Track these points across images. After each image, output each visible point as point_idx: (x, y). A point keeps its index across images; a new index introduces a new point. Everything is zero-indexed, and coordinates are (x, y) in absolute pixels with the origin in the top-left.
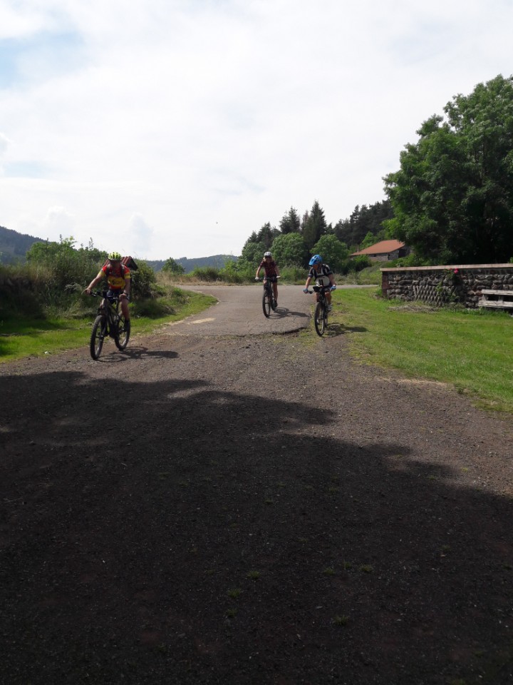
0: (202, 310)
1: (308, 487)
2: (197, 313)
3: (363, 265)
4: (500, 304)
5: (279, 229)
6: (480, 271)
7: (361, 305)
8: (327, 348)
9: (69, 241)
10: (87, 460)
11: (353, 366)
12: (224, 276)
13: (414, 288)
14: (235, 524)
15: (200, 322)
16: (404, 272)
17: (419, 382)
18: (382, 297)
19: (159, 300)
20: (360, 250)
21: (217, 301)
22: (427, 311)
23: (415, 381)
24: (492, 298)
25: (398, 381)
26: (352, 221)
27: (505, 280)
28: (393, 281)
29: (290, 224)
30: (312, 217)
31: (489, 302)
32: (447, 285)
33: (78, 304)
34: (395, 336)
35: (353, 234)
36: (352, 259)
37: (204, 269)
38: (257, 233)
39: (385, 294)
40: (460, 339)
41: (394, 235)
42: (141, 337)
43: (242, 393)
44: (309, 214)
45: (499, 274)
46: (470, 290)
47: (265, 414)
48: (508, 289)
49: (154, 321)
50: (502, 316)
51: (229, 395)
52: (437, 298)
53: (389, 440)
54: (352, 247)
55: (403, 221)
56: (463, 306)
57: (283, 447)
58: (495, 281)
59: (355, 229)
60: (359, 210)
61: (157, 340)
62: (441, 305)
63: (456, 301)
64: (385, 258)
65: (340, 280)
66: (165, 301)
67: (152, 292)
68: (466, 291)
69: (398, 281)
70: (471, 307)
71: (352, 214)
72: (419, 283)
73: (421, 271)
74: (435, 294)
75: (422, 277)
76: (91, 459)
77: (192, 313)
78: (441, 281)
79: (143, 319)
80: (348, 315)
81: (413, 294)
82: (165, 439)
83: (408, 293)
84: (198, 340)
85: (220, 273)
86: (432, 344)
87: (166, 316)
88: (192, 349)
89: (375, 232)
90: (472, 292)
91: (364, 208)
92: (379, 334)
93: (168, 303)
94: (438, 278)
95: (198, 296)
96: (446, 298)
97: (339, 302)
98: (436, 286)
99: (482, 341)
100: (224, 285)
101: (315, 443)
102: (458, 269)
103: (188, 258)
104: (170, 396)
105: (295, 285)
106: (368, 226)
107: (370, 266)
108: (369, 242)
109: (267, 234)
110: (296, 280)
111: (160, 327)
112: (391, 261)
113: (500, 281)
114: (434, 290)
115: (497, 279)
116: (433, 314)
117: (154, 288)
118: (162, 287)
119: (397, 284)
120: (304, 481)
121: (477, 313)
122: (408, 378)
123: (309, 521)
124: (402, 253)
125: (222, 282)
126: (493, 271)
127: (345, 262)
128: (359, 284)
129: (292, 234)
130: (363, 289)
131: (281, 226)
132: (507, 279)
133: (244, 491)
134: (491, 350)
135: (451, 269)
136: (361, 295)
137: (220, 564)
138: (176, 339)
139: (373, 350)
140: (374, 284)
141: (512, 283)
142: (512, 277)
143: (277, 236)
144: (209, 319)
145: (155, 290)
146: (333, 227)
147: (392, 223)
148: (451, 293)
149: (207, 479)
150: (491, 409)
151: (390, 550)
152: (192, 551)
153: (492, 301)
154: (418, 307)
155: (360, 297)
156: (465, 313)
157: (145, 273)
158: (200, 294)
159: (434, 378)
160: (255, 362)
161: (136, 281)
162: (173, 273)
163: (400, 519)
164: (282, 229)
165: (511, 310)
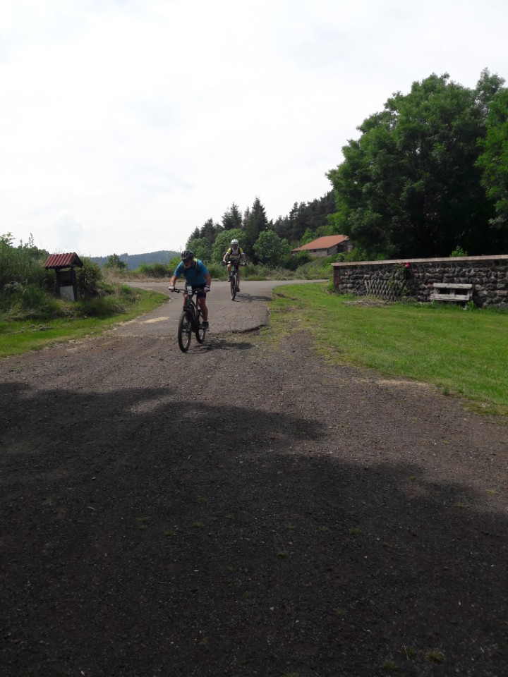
0: (154, 308)
1: (324, 529)
2: (149, 312)
3: (305, 260)
4: (452, 297)
5: (222, 225)
6: (431, 264)
7: (316, 300)
8: (293, 347)
9: (7, 237)
10: (44, 503)
11: (326, 366)
13: (366, 282)
15: (154, 321)
16: (355, 267)
17: (398, 383)
18: (334, 292)
19: (107, 298)
20: (301, 246)
21: (169, 299)
22: (382, 306)
23: (394, 382)
24: (443, 291)
25: (377, 382)
26: (291, 217)
27: (456, 273)
28: (345, 275)
29: (232, 220)
30: (253, 213)
31: (441, 295)
32: (398, 279)
33: (19, 305)
34: (358, 333)
35: (293, 230)
36: (293, 255)
37: (151, 265)
38: (200, 229)
39: (337, 289)
40: (421, 334)
41: (338, 230)
42: (90, 339)
43: (215, 404)
44: (251, 210)
45: (450, 267)
46: (421, 284)
47: (247, 428)
48: (460, 282)
50: (454, 309)
51: (201, 406)
52: (389, 292)
53: (394, 457)
54: (292, 243)
55: (347, 215)
56: (415, 300)
57: (279, 472)
58: (446, 275)
59: (295, 225)
60: (298, 207)
61: (109, 343)
62: (393, 298)
63: (408, 295)
64: (324, 254)
65: (290, 275)
66: (115, 299)
67: (99, 290)
68: (417, 285)
69: (350, 275)
70: (423, 301)
71: (291, 211)
72: (370, 277)
73: (373, 266)
74: (387, 288)
75: (373, 271)
76: (49, 502)
77: (143, 311)
78: (392, 274)
79: (90, 320)
80: (306, 311)
81: (365, 289)
82: (136, 468)
83: (359, 288)
84: (154, 342)
85: (169, 269)
86: (396, 340)
87: (116, 316)
88: (149, 351)
89: (314, 228)
90: (423, 285)
91: (303, 205)
92: (342, 330)
93: (117, 301)
94: (389, 272)
95: (149, 294)
96: (398, 291)
97: (294, 298)
98: (387, 280)
99: (444, 335)
101: (313, 464)
102: (409, 263)
103: (129, 255)
104: (133, 410)
105: (246, 281)
106: (307, 223)
107: (311, 261)
108: (308, 237)
109: (209, 230)
110: (246, 276)
111: (110, 328)
112: (330, 256)
113: (451, 275)
114: (386, 284)
115: (448, 272)
116: (388, 308)
117: (101, 285)
118: (110, 284)
119: (349, 279)
120: (316, 519)
121: (430, 307)
122: (387, 378)
123: (339, 581)
124: (341, 247)
126: (444, 264)
127: (286, 258)
128: (308, 279)
129: (235, 230)
130: (314, 284)
131: (223, 222)
132: (459, 272)
133: (248, 539)
134: (456, 345)
135: (402, 263)
136: (314, 290)
137: (243, 664)
138: (129, 340)
139: (341, 348)
140: (322, 279)
141: (463, 275)
142: (464, 270)
143: (221, 232)
144: (163, 318)
145: (102, 288)
146: (274, 223)
147: (337, 217)
148: (403, 287)
149: (199, 524)
150: (486, 412)
151: (453, 621)
152: (202, 643)
153: (444, 295)
154: (372, 301)
155: (314, 292)
156: (418, 307)
157: (91, 270)
158: (150, 291)
159: (412, 378)
160: (221, 365)
161: (82, 278)
162: (118, 270)
163: (446, 569)
164: (225, 225)
165: (463, 303)
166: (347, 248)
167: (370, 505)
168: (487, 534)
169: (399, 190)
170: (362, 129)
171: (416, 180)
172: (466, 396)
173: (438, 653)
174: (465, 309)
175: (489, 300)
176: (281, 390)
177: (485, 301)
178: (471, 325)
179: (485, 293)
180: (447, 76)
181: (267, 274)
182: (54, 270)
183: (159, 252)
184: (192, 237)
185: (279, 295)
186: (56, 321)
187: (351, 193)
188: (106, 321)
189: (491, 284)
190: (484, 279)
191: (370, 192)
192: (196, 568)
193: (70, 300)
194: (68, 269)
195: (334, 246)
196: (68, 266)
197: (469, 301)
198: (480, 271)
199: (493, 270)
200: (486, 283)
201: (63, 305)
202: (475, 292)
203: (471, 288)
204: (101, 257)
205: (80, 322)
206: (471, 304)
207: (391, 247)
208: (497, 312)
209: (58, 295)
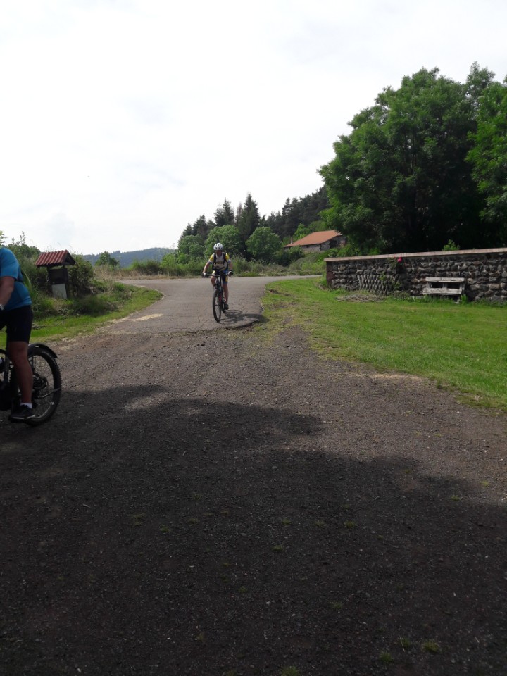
0: (147, 305)
1: (319, 522)
2: (143, 309)
3: (298, 255)
4: (444, 291)
5: (214, 221)
6: (423, 259)
7: (309, 296)
8: (287, 343)
10: (39, 501)
11: (319, 361)
12: (166, 269)
13: (358, 277)
14: (243, 589)
15: (148, 318)
16: (348, 262)
17: (392, 376)
18: (327, 287)
19: (100, 295)
20: (293, 242)
21: (162, 296)
22: (375, 300)
23: (388, 376)
24: (436, 285)
25: (370, 376)
26: (284, 213)
27: (448, 267)
28: (338, 270)
29: (225, 216)
30: (245, 209)
31: (433, 289)
32: (391, 273)
34: (351, 328)
35: (286, 226)
36: (286, 251)
37: (144, 262)
38: (192, 226)
39: (330, 284)
40: (414, 329)
41: (330, 226)
42: (83, 337)
43: (209, 400)
44: (243, 206)
45: (442, 261)
46: (413, 278)
47: (242, 424)
48: (452, 276)
49: (95, 319)
50: (447, 303)
51: (196, 403)
52: (381, 287)
53: (388, 450)
54: (285, 239)
55: (339, 212)
56: (408, 294)
57: (274, 467)
58: (439, 269)
59: (287, 221)
60: (291, 203)
61: (102, 340)
62: (386, 293)
63: (400, 289)
64: (317, 249)
65: (282, 271)
66: (107, 296)
67: (91, 288)
68: (410, 279)
69: (342, 271)
70: (415, 295)
71: (283, 207)
72: (363, 272)
73: (365, 261)
74: (380, 283)
75: (366, 265)
76: (44, 500)
77: (136, 309)
78: (384, 269)
79: (84, 317)
80: (300, 307)
81: (358, 284)
82: (131, 465)
83: (352, 282)
84: (147, 339)
85: (161, 266)
86: (389, 334)
87: (109, 313)
88: (142, 349)
89: (306, 224)
90: (416, 280)
91: (295, 201)
92: (335, 325)
93: (111, 299)
94: (382, 267)
95: (142, 291)
96: (391, 286)
97: (288, 293)
98: (380, 275)
100: (166, 278)
101: (308, 459)
102: (402, 258)
103: (122, 252)
104: (127, 407)
105: (240, 276)
106: (300, 218)
107: (303, 256)
108: (301, 233)
109: (201, 226)
110: (239, 272)
111: (103, 326)
112: (323, 252)
113: (443, 269)
114: (378, 279)
115: (440, 266)
116: (381, 303)
117: (93, 283)
118: (103, 282)
119: (341, 274)
120: (311, 513)
121: (422, 301)
122: (380, 372)
124: (333, 243)
125: (164, 276)
126: (436, 259)
127: (278, 254)
128: (301, 275)
129: (228, 226)
130: (308, 279)
131: (216, 218)
132: (450, 266)
133: (243, 534)
134: (449, 338)
135: (394, 258)
136: (307, 285)
137: (240, 658)
138: (122, 338)
139: (334, 343)
140: (315, 274)
141: (456, 269)
142: (456, 264)
143: (213, 228)
144: (156, 316)
145: (94, 286)
146: (266, 219)
147: (328, 213)
148: (396, 281)
149: (194, 520)
150: (479, 405)
151: (448, 612)
152: (198, 638)
153: (436, 289)
154: (365, 296)
155: (307, 288)
156: (411, 301)
157: (83, 267)
158: (143, 288)
159: (405, 372)
160: (215, 361)
161: (74, 276)
162: (111, 267)
163: (441, 561)
164: (217, 221)
165: (455, 297)
166: (339, 243)
167: (364, 498)
168: (481, 526)
169: (391, 185)
170: (353, 124)
171: (407, 175)
172: (459, 389)
173: (434, 644)
174: (458, 303)
175: (481, 293)
176: (275, 386)
177: (477, 294)
178: (464, 319)
179: (477, 286)
180: (437, 70)
181: (260, 270)
182: (46, 268)
183: (152, 249)
184: (184, 233)
185: (272, 291)
186: (48, 319)
187: (343, 189)
188: (99, 319)
189: (482, 278)
190: (476, 272)
191: (362, 187)
192: (192, 564)
193: (63, 298)
194: (60, 267)
195: (326, 242)
196: (60, 264)
197: (462, 294)
198: (472, 264)
199: (485, 264)
200: (478, 276)
201: (55, 303)
202: (467, 286)
203: (464, 282)
204: (93, 255)
205: (73, 320)
206: (464, 298)
207: (384, 242)
208: (489, 305)
209: (50, 293)
